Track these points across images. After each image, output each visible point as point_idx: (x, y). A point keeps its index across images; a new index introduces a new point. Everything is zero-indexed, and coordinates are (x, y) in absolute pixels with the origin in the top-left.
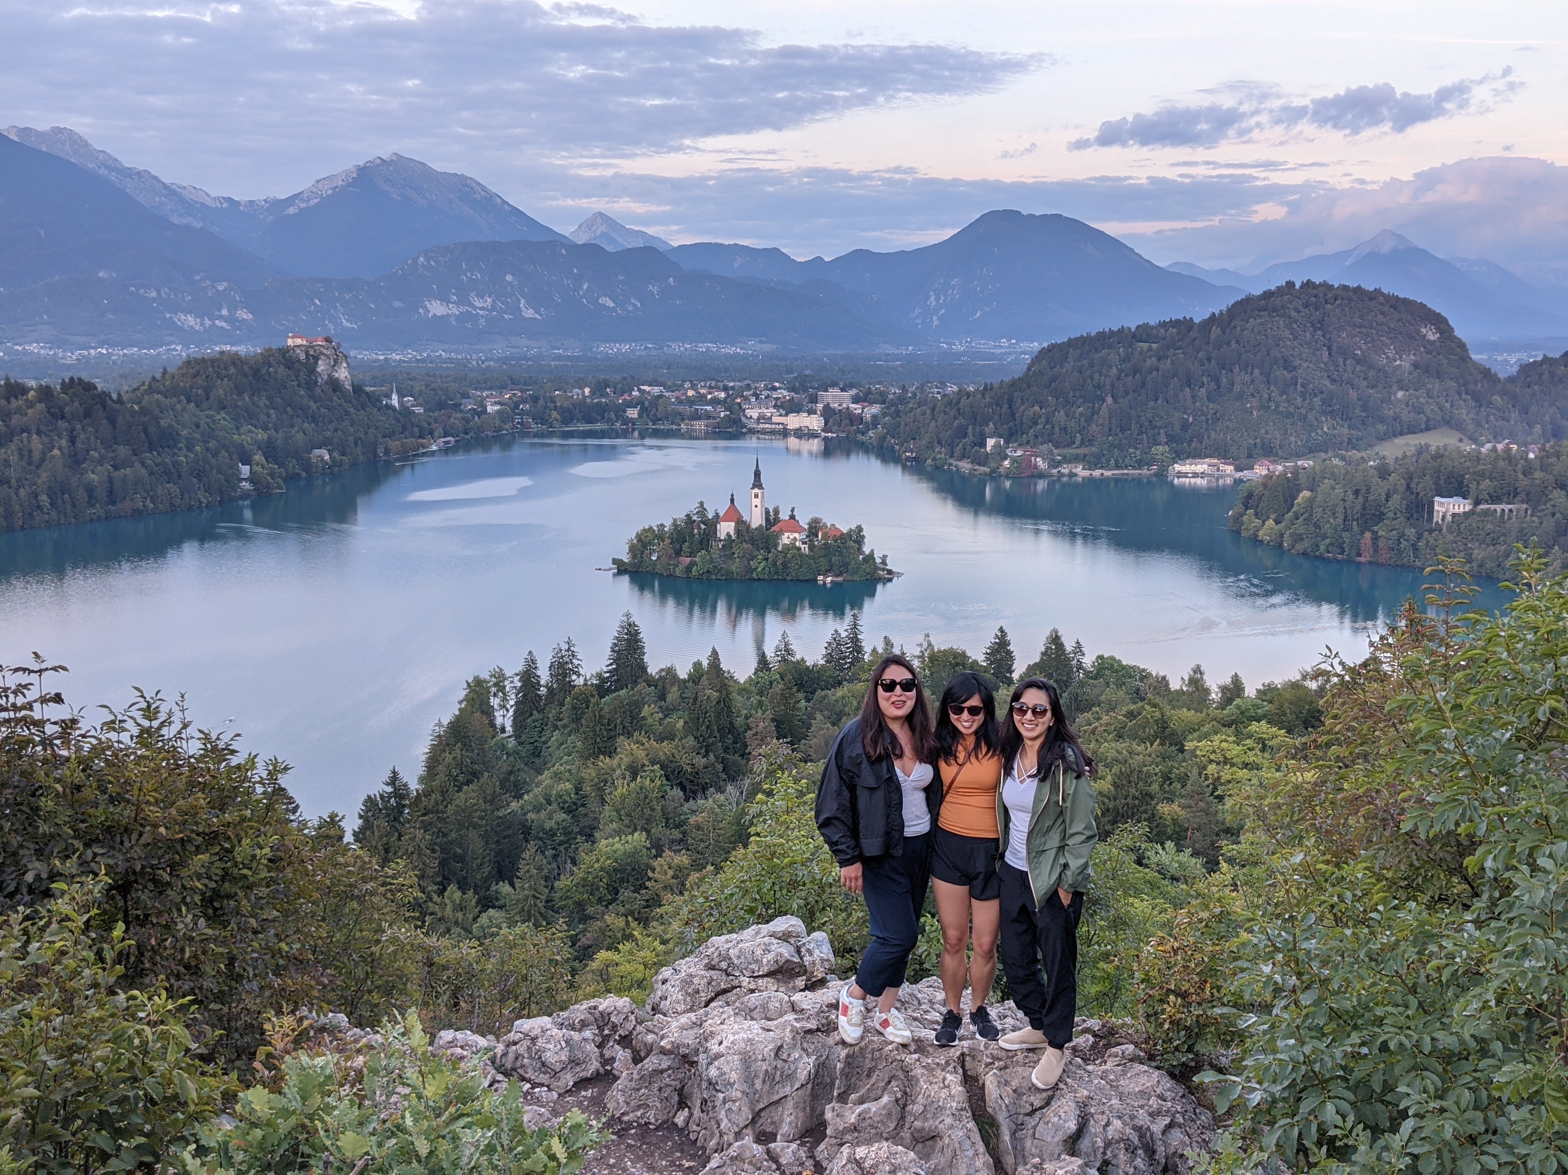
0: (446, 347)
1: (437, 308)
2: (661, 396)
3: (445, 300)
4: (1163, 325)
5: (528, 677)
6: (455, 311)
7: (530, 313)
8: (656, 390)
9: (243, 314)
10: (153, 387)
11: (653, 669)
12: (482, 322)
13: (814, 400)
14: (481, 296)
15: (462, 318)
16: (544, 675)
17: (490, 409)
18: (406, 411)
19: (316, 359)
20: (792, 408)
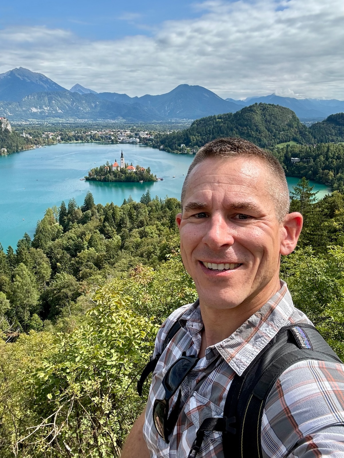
0: (37, 120)
1: (34, 110)
4: (225, 115)
5: (63, 208)
6: (39, 110)
7: (60, 111)
8: (95, 132)
11: (96, 204)
12: (47, 114)
13: (136, 135)
14: (46, 107)
15: (41, 113)
16: (67, 207)
17: (50, 137)
18: (27, 138)
19: (2, 123)
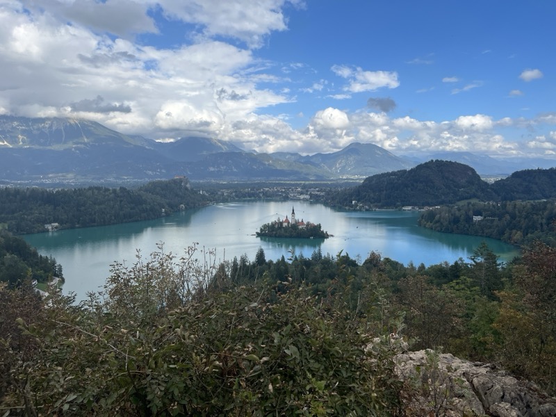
0: (214, 179)
1: (212, 169)
2: (268, 191)
3: (214, 167)
4: (399, 171)
5: (235, 262)
6: (216, 170)
7: (235, 170)
8: (267, 189)
9: (163, 171)
10: (140, 189)
11: (267, 261)
12: (223, 172)
15: (218, 171)
16: (239, 262)
17: (225, 194)
18: (204, 195)
19: (182, 182)
20: (302, 193)
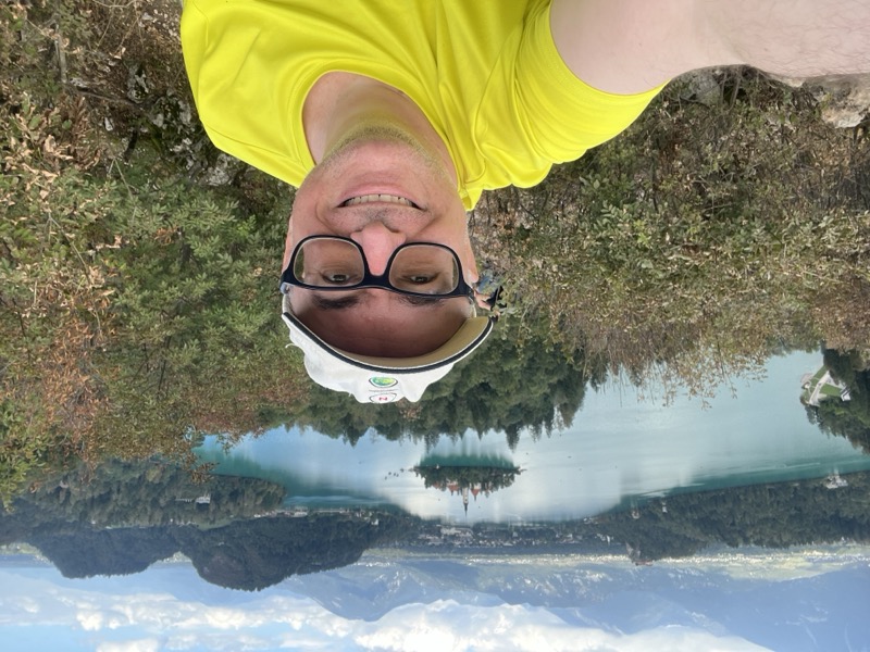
5: (549, 428)
11: (503, 432)
13: (445, 540)
16: (544, 429)
17: (571, 536)
18: (605, 534)
20: (453, 537)
